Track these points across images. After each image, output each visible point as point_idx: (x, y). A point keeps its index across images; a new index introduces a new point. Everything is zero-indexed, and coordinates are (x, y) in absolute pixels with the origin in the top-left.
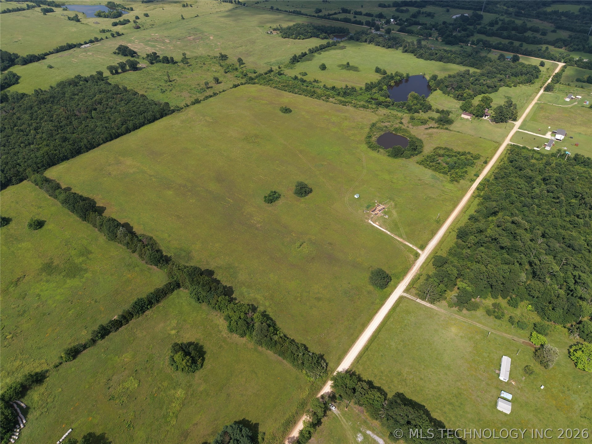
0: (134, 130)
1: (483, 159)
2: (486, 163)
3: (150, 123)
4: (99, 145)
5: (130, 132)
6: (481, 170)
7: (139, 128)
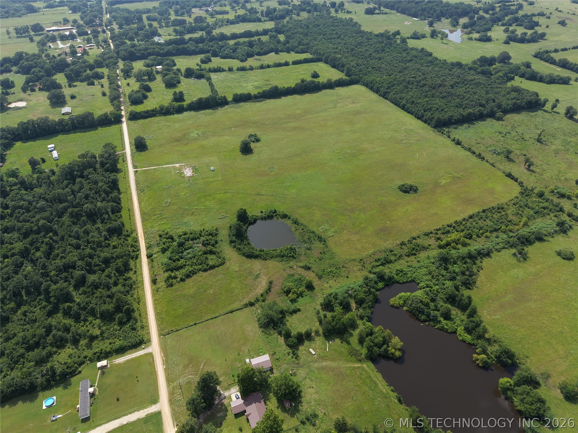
0: (405, 111)
1: (161, 284)
2: (154, 282)
3: (415, 117)
4: (386, 99)
5: (403, 109)
6: (151, 268)
7: (409, 113)
